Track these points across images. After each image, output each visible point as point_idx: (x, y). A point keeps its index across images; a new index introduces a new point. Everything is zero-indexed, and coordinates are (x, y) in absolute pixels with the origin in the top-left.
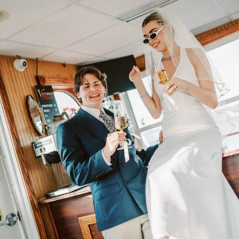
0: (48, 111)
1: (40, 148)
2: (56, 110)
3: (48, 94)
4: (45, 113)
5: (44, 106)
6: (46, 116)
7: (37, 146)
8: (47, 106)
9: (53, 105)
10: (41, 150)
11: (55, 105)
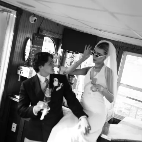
0: (35, 49)
1: (21, 71)
2: (40, 50)
3: (40, 40)
4: (33, 50)
5: (35, 46)
6: (33, 52)
7: (20, 69)
8: (37, 46)
9: (40, 47)
10: (21, 72)
11: (41, 47)
